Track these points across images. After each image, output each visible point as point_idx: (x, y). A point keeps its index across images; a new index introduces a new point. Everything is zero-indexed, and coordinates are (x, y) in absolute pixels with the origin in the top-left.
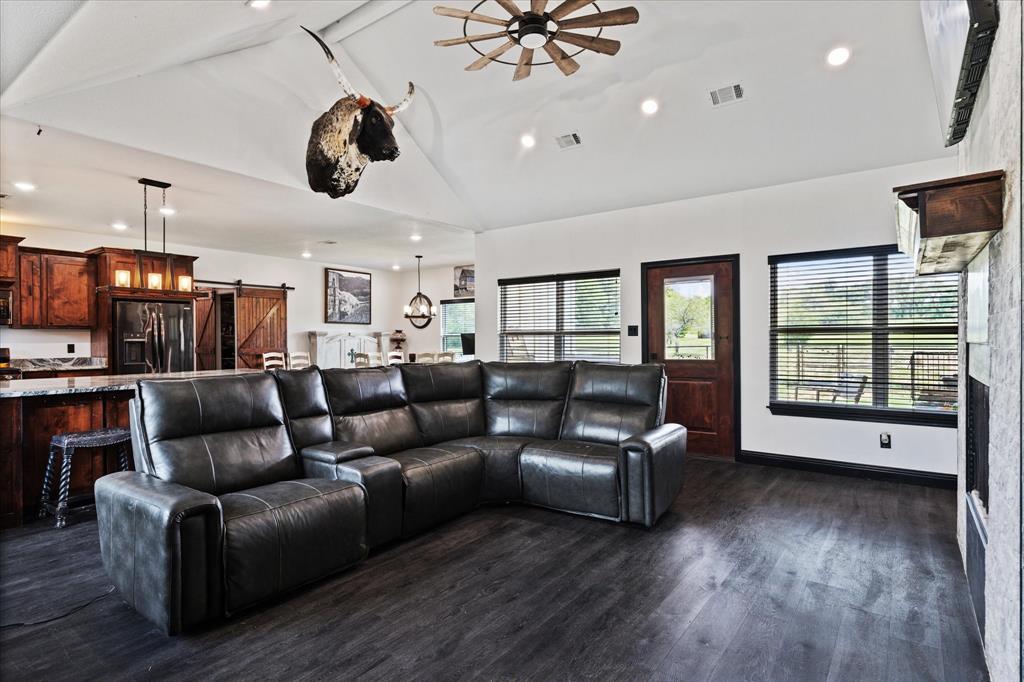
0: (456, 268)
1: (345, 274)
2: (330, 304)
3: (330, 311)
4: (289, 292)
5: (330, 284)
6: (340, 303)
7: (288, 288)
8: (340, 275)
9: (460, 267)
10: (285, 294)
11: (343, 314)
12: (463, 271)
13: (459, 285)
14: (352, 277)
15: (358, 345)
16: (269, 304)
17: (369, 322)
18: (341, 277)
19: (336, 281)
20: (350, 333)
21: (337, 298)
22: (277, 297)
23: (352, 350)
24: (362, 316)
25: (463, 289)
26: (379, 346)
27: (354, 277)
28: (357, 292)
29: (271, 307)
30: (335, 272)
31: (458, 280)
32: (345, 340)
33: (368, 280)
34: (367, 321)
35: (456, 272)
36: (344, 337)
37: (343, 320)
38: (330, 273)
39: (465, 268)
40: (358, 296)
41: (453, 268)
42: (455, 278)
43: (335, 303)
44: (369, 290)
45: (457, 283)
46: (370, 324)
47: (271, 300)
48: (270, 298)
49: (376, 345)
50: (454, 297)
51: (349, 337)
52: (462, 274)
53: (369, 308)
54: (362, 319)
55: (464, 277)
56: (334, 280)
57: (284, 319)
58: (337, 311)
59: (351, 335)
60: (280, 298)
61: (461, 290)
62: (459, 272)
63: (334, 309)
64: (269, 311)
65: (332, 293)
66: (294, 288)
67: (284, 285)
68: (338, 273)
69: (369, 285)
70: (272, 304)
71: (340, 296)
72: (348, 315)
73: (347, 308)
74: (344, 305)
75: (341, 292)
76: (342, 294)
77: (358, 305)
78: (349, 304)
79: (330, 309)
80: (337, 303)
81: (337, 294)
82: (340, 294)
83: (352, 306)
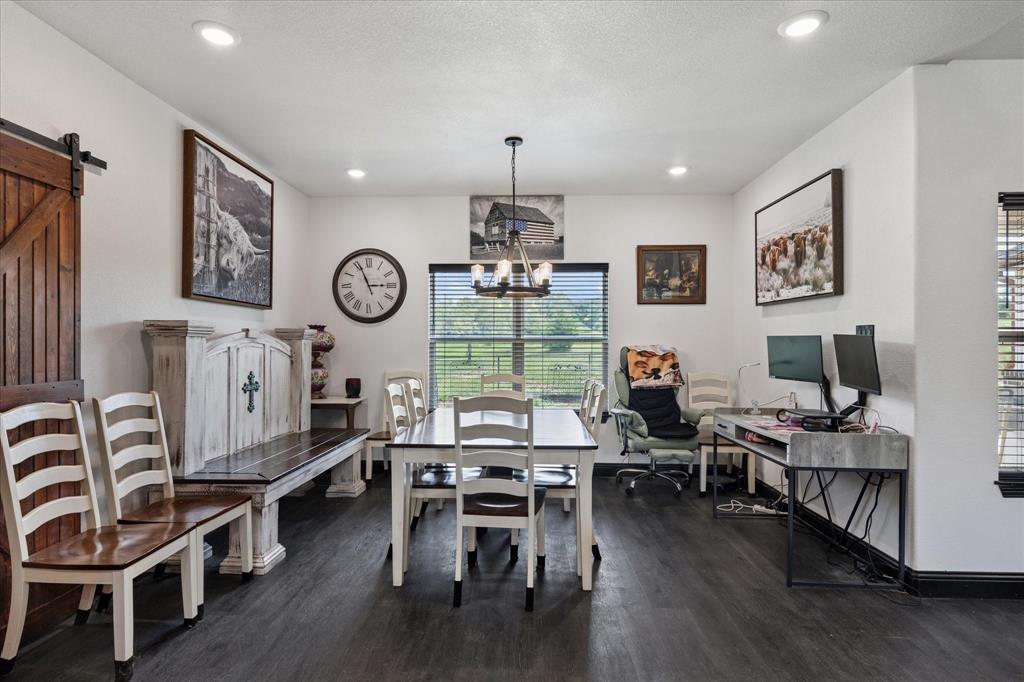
0: (475, 199)
1: (232, 167)
2: (198, 240)
3: (198, 262)
4: (89, 175)
5: (199, 182)
6: (219, 245)
7: (86, 156)
8: (220, 164)
9: (487, 198)
10: (75, 174)
11: (225, 275)
12: (496, 207)
13: (483, 235)
14: (242, 179)
15: (260, 362)
16: (12, 199)
17: (267, 302)
18: (221, 170)
19: (211, 178)
20: (247, 330)
21: (213, 226)
22: (45, 180)
23: (251, 377)
24: (257, 284)
25: (495, 243)
26: (292, 362)
27: (246, 180)
28: (250, 222)
29: (23, 215)
30: (208, 150)
31: (483, 224)
32: (238, 349)
33: (267, 197)
34: (265, 300)
35: (477, 206)
36: (236, 340)
37: (224, 291)
38: (199, 150)
39: (502, 201)
40: (251, 231)
41: (468, 198)
42: (474, 220)
43: (208, 240)
44: (269, 222)
45: (480, 229)
46: (270, 306)
47: (24, 183)
48: (19, 176)
49: (288, 361)
50: (471, 258)
51: (246, 340)
52: (491, 212)
53: (269, 267)
54: (257, 292)
55: (497, 219)
56: (207, 171)
57: (70, 270)
58: (213, 265)
59: (251, 334)
60: (63, 182)
61: (490, 245)
62: (484, 209)
63: (207, 260)
64: (15, 229)
65: (204, 209)
66: (103, 165)
67: (70, 142)
68: (216, 157)
69: (269, 210)
70: (24, 204)
71: (220, 224)
72: (233, 279)
73: (231, 259)
74: (226, 250)
75: (221, 212)
76: (223, 218)
77: (251, 255)
78: (235, 249)
79: (198, 255)
80: (214, 241)
81: (214, 216)
82: (219, 218)
83: (240, 256)
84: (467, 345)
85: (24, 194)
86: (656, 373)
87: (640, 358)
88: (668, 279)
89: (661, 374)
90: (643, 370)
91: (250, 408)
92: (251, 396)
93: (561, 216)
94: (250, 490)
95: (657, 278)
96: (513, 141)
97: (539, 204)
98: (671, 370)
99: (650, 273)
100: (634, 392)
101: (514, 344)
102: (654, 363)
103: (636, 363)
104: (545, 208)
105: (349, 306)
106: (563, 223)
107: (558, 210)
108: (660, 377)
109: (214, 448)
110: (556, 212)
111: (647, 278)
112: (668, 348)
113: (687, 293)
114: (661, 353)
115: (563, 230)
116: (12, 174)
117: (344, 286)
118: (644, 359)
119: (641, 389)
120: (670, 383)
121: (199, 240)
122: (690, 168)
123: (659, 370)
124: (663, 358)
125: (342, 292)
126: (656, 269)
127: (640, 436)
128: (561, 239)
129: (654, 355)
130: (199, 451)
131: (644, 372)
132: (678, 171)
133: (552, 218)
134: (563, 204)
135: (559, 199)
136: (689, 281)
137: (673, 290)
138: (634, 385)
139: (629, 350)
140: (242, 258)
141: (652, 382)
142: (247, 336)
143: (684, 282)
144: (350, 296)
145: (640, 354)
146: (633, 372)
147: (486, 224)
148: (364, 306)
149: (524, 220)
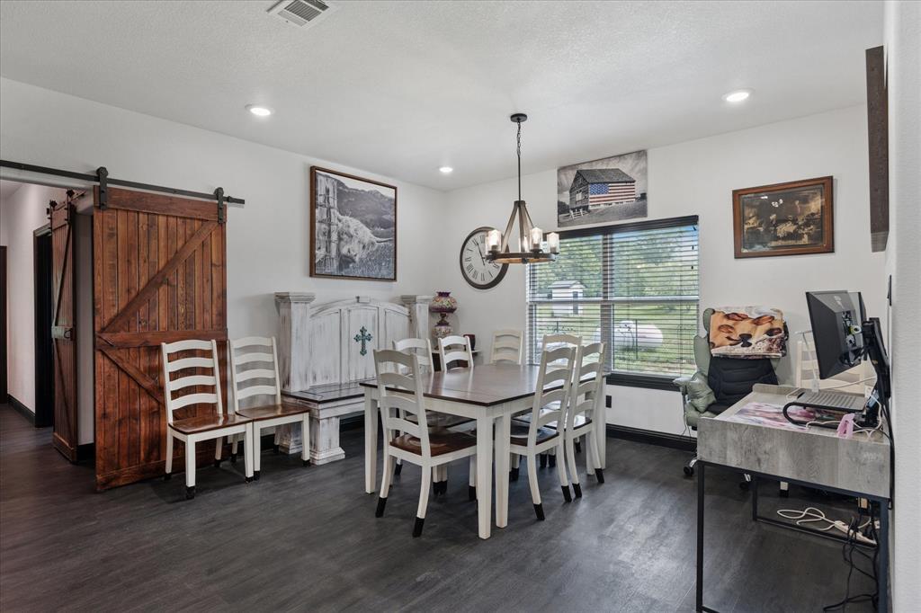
0: (562, 169)
1: (352, 184)
4: (231, 210)
5: (320, 200)
6: (340, 239)
7: (229, 199)
8: (340, 184)
9: (571, 167)
10: (221, 211)
11: (345, 261)
12: (579, 174)
13: (568, 203)
14: (363, 191)
15: (374, 320)
16: (181, 231)
17: (392, 276)
18: (341, 188)
19: (331, 195)
20: (358, 298)
21: (333, 228)
22: (201, 217)
23: (363, 331)
24: (380, 264)
25: (578, 209)
26: (411, 320)
27: (367, 190)
28: (371, 220)
29: (188, 238)
30: (329, 177)
31: (567, 193)
32: (349, 311)
33: (390, 200)
34: (389, 274)
35: (563, 176)
36: (348, 304)
37: (346, 270)
38: (319, 178)
39: (584, 167)
40: (373, 227)
41: (556, 171)
42: (560, 191)
43: (329, 236)
44: (393, 218)
45: (566, 199)
46: (395, 279)
47: (188, 221)
48: (185, 218)
49: (407, 320)
50: (559, 226)
51: (357, 305)
52: (575, 180)
53: (393, 251)
54: (380, 270)
55: (581, 186)
56: (328, 191)
57: (219, 266)
58: (334, 253)
59: (361, 300)
60: (213, 216)
61: (574, 211)
62: (569, 177)
63: (328, 249)
64: (183, 247)
65: (325, 217)
66: (242, 202)
67: (218, 193)
68: (336, 180)
69: (393, 208)
70: (189, 232)
71: (340, 225)
72: (354, 261)
73: (353, 249)
74: (347, 242)
75: (341, 217)
76: (344, 221)
77: (373, 243)
78: (356, 241)
79: (319, 248)
80: (334, 237)
81: (334, 220)
82: (340, 221)
83: (361, 246)
84: (571, 307)
85: (188, 227)
86: (745, 340)
87: (726, 322)
88: (775, 226)
89: (752, 341)
90: (727, 335)
91: (363, 352)
92: (363, 345)
93: (644, 172)
94: (312, 406)
95: (760, 225)
96: (518, 118)
97: (620, 164)
98: (766, 336)
99: (751, 221)
100: (715, 361)
101: (602, 306)
102: (743, 327)
103: (720, 328)
104: (625, 167)
105: (470, 276)
106: (646, 179)
107: (641, 165)
108: (750, 345)
109: (327, 377)
110: (637, 169)
111: (746, 227)
112: (767, 309)
113: (805, 240)
114: (756, 316)
115: (646, 184)
116: (181, 217)
117: (467, 260)
118: (730, 323)
119: (725, 358)
120: (762, 352)
121: (321, 238)
122: (753, 92)
123: (750, 336)
124: (757, 322)
125: (466, 264)
126: (758, 216)
127: (697, 410)
128: (644, 196)
129: (744, 318)
130: (304, 378)
131: (729, 338)
132: (738, 98)
133: (633, 176)
134: (646, 159)
135: (641, 154)
136: (807, 224)
137: (784, 238)
138: (714, 351)
139: (714, 312)
140: (364, 247)
141: (739, 350)
142: (358, 301)
143: (799, 227)
144: (470, 267)
145: (728, 317)
146: (715, 337)
147: (571, 192)
148: (479, 275)
149: (604, 183)
